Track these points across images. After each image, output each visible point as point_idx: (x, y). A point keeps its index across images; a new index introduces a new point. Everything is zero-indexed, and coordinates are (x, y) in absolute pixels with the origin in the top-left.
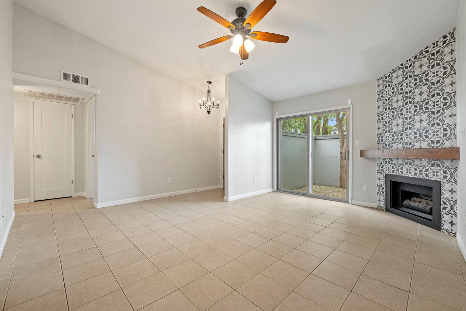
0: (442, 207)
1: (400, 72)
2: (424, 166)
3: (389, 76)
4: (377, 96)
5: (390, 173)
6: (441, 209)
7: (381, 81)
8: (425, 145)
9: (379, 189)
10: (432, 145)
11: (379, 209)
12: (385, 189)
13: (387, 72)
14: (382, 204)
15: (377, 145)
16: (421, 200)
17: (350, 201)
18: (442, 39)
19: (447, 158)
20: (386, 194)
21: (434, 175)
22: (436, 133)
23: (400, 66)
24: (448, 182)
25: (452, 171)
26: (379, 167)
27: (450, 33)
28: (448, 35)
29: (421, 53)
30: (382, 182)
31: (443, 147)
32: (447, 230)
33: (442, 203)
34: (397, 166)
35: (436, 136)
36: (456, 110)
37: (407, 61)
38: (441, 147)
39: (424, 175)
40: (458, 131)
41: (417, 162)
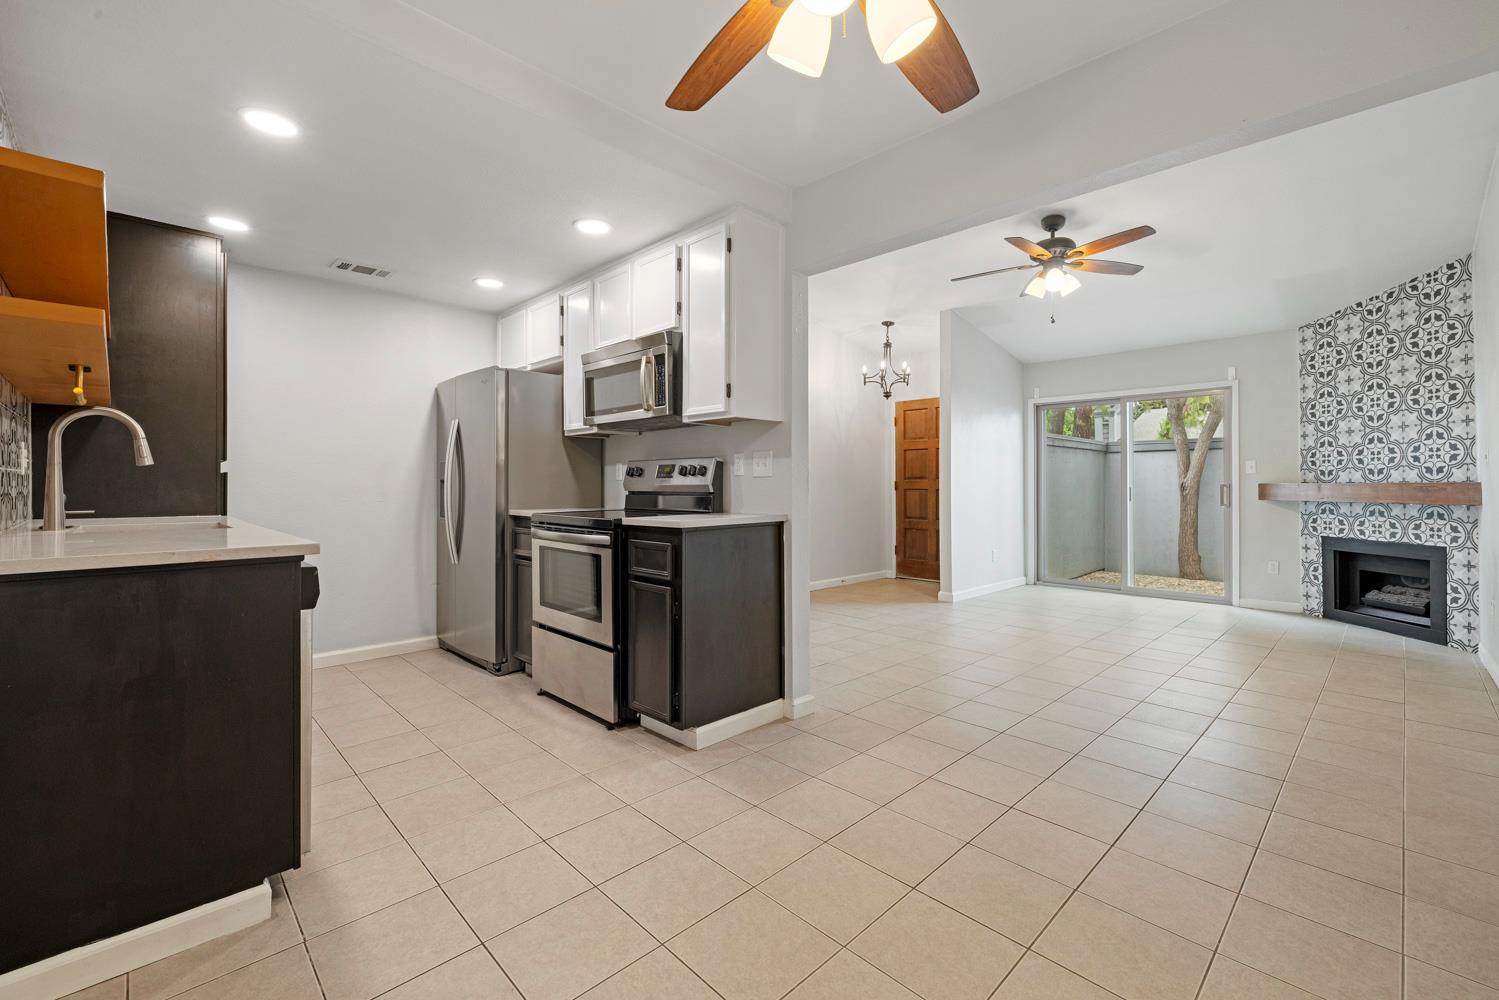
0: (1449, 598)
1: (1355, 320)
2: (1412, 519)
3: (1329, 324)
4: (1299, 365)
5: (1334, 533)
6: (1449, 602)
7: (1309, 333)
8: (1412, 476)
9: (1307, 570)
10: (1428, 475)
11: (1307, 613)
12: (1320, 570)
13: (1324, 315)
14: (1316, 603)
15: (1300, 473)
16: (1404, 590)
17: (1235, 599)
18: (1445, 270)
19: (1458, 503)
20: (1323, 581)
21: (1432, 536)
22: (1435, 453)
23: (1355, 307)
24: (1461, 548)
25: (1469, 526)
26: (1306, 522)
27: (1460, 261)
28: (1456, 264)
29: (1402, 288)
30: (1315, 554)
31: (1451, 480)
32: (1460, 643)
33: (1449, 590)
34: (1351, 520)
35: (1435, 459)
36: (1474, 410)
37: (1371, 299)
38: (1446, 481)
39: (1413, 537)
40: (1478, 451)
41: (1397, 510)
